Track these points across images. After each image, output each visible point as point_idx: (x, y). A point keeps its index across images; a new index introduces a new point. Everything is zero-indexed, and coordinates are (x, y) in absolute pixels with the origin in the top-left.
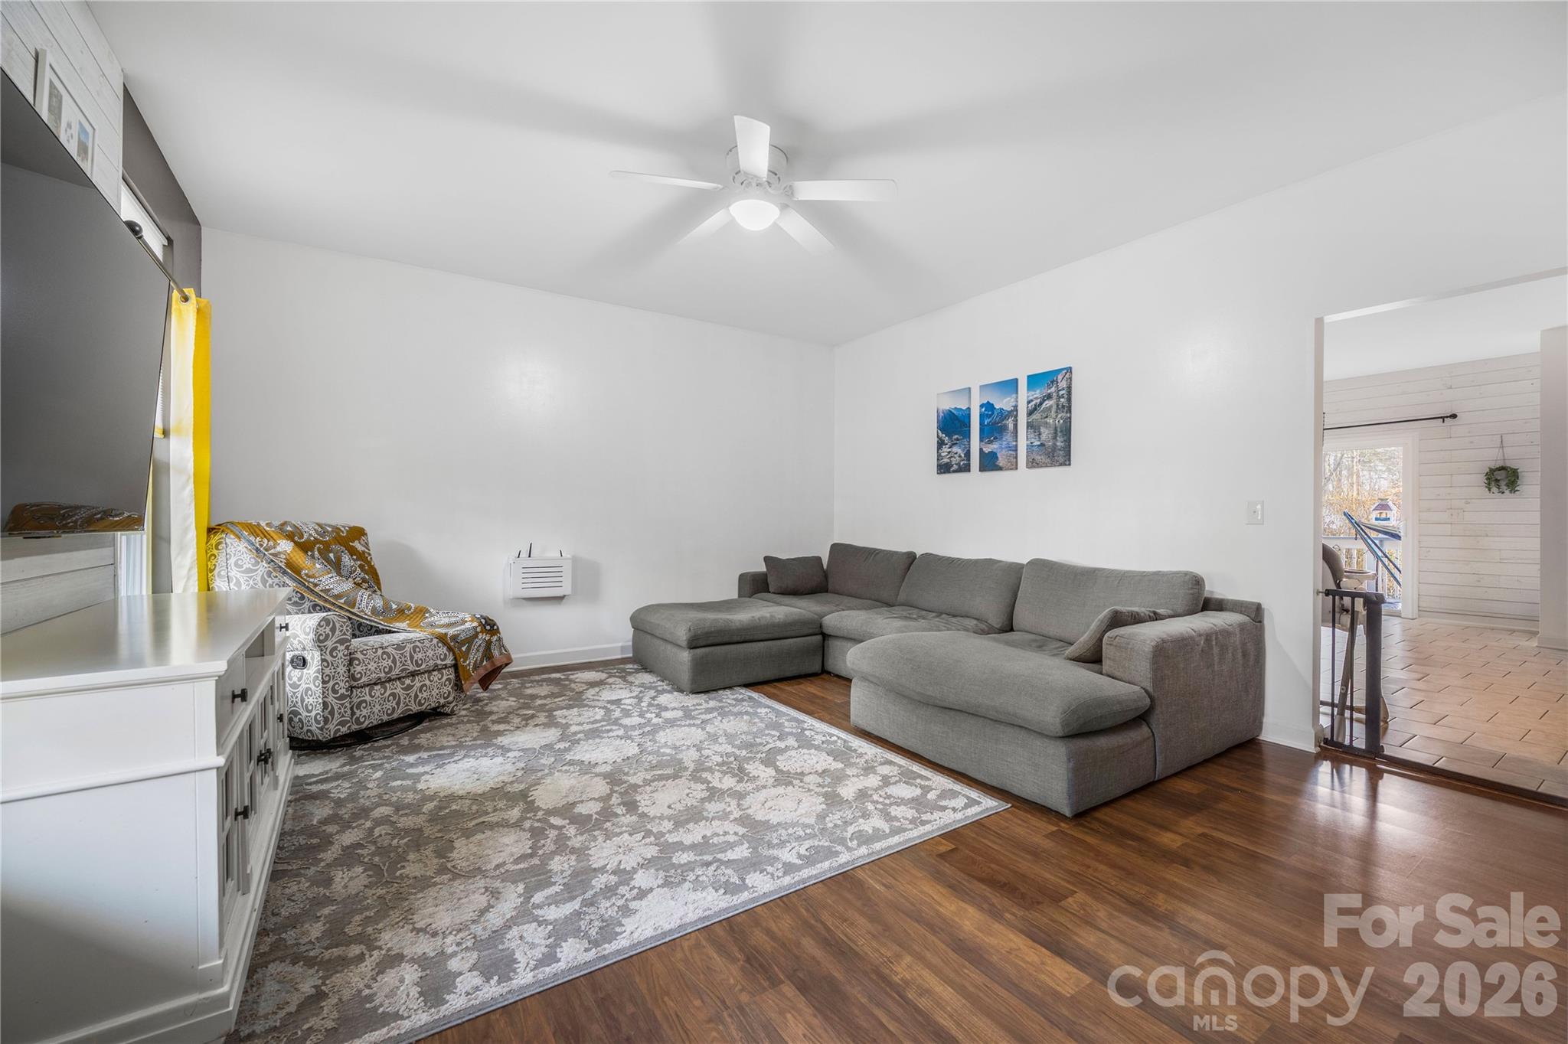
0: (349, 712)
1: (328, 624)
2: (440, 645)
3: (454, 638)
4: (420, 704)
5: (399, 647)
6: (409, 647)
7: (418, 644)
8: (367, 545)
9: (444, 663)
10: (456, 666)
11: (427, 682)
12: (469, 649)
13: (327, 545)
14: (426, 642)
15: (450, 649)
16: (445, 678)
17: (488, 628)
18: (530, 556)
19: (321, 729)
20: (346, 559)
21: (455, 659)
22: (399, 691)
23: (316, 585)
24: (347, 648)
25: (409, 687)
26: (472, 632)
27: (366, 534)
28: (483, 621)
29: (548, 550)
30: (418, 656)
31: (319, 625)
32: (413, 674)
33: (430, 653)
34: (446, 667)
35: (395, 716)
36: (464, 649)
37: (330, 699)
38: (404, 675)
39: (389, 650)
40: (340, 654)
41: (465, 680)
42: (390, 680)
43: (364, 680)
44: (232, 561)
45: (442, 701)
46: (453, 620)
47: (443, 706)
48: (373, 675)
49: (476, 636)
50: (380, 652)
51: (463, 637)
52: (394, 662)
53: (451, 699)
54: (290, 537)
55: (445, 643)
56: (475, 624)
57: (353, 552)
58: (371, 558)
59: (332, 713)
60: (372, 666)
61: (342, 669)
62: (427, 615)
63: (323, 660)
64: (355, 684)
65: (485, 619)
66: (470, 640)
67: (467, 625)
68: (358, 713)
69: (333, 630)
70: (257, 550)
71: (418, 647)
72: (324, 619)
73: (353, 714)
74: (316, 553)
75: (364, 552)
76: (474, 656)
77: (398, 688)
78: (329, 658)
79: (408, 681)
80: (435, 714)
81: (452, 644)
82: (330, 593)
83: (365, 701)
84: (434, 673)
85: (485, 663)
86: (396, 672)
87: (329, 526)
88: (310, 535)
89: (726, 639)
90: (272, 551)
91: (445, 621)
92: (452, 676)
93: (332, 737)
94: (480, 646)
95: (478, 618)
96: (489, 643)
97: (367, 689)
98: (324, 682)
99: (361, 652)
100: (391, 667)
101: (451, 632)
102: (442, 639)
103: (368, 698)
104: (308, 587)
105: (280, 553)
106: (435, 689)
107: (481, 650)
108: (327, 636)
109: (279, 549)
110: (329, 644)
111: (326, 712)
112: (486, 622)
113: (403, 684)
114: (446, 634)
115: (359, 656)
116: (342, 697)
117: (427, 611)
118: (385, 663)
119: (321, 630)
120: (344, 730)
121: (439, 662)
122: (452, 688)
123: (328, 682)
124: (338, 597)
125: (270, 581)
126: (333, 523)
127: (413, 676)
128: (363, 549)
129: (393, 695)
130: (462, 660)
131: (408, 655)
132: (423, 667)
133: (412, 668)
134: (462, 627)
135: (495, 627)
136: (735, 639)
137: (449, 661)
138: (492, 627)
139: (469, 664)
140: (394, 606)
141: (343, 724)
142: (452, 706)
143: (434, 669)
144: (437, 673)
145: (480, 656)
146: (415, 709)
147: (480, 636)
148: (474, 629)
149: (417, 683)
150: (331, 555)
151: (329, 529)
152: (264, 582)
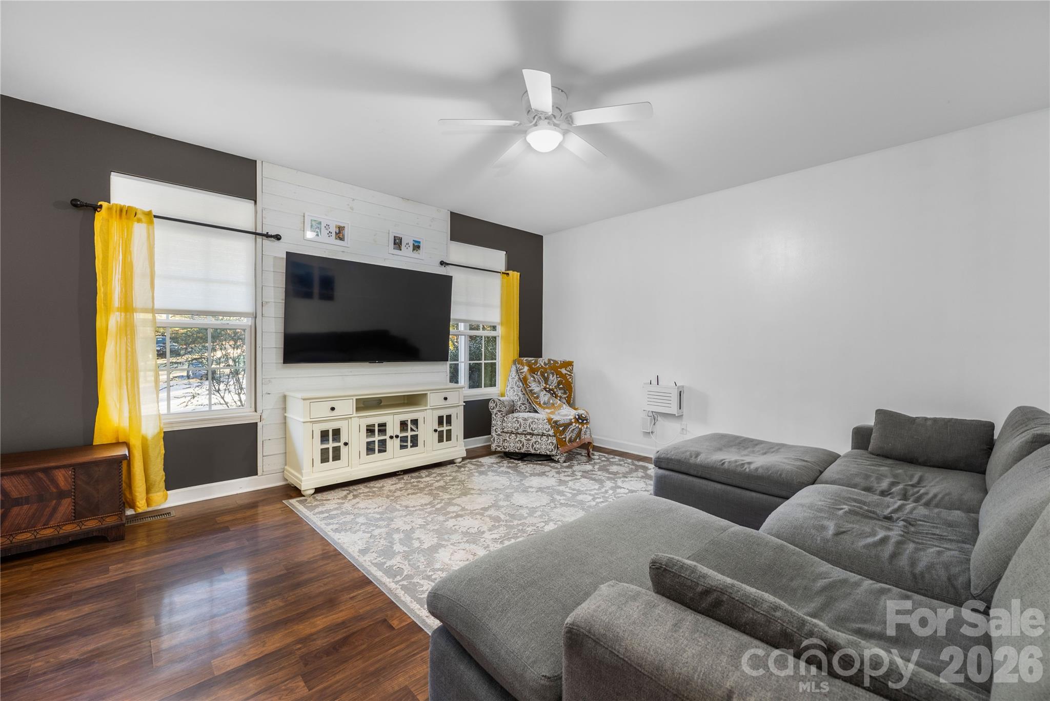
0: (501, 442)
1: (494, 402)
2: (547, 423)
3: (556, 422)
4: (535, 449)
5: (525, 420)
7: (536, 420)
8: (571, 371)
9: (547, 433)
10: (556, 437)
11: (539, 441)
12: (564, 430)
13: (546, 369)
14: (541, 421)
15: (552, 427)
16: (549, 441)
17: (580, 421)
19: (491, 446)
20: (553, 377)
21: (555, 433)
22: (523, 440)
25: (528, 440)
26: (568, 421)
27: (573, 365)
28: (577, 417)
30: (534, 426)
31: (491, 402)
32: (532, 434)
33: (540, 426)
34: (550, 436)
35: (522, 451)
36: (561, 429)
37: (494, 434)
38: (524, 433)
39: (520, 420)
40: (499, 416)
41: (562, 446)
42: (519, 434)
45: (549, 453)
47: (552, 456)
48: (509, 429)
49: (571, 424)
50: (515, 419)
51: (562, 422)
52: (520, 425)
53: (554, 453)
54: (529, 365)
55: (550, 424)
56: (572, 418)
57: (559, 374)
58: (571, 378)
59: (494, 440)
60: (510, 425)
61: (499, 423)
64: (503, 430)
66: (567, 426)
68: (504, 444)
69: (496, 405)
70: (517, 370)
72: (493, 400)
74: (539, 373)
75: (566, 374)
76: (568, 435)
77: (523, 439)
78: (494, 417)
79: (529, 437)
80: (548, 458)
81: (553, 425)
83: (507, 440)
84: (544, 437)
85: (578, 440)
86: (520, 431)
87: (553, 360)
88: (541, 365)
90: (522, 371)
91: (565, 413)
92: (555, 441)
94: (574, 430)
95: (575, 415)
96: (581, 430)
97: (509, 434)
99: (507, 418)
100: (519, 428)
101: (559, 419)
102: (550, 421)
103: (508, 439)
104: (525, 388)
105: (524, 372)
106: (545, 446)
107: (575, 432)
108: (494, 407)
109: (524, 370)
110: (494, 411)
111: (492, 439)
112: (579, 418)
113: (526, 437)
114: (553, 419)
116: (499, 435)
118: (515, 425)
119: (492, 405)
120: (499, 449)
121: (545, 432)
122: (554, 448)
123: (493, 427)
125: (518, 383)
126: (556, 359)
128: (566, 372)
129: (521, 441)
130: (558, 434)
131: (528, 424)
132: (536, 431)
133: (529, 431)
134: (568, 418)
135: (585, 422)
137: (551, 432)
138: (583, 421)
139: (565, 438)
140: (551, 401)
141: (499, 446)
142: (558, 457)
143: (543, 435)
144: (545, 437)
145: (574, 435)
146: (533, 452)
147: (574, 424)
148: (571, 420)
149: (534, 439)
150: (546, 375)
151: (552, 362)
152: (516, 383)
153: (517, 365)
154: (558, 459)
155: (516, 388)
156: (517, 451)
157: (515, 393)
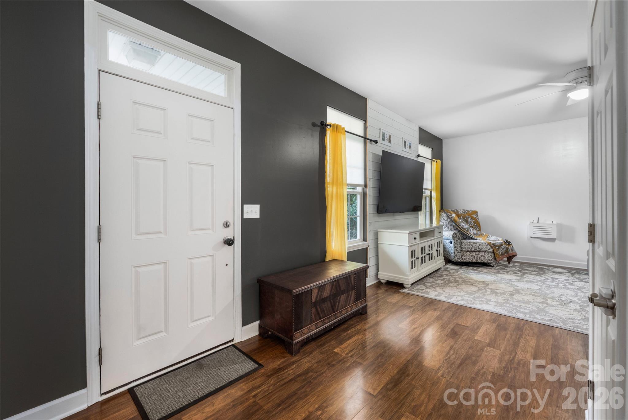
0: (461, 256)
1: (455, 234)
3: (493, 244)
4: (481, 260)
5: (475, 243)
6: (478, 244)
7: (481, 243)
8: (477, 216)
9: (489, 250)
10: (494, 252)
11: (484, 255)
12: (499, 249)
13: (465, 215)
14: (484, 244)
15: (491, 247)
16: (490, 255)
17: (507, 243)
18: (538, 222)
19: (454, 259)
20: (470, 220)
21: (493, 250)
23: (460, 225)
24: (460, 241)
25: (477, 255)
26: (501, 244)
27: (478, 213)
28: (505, 241)
29: (547, 221)
30: (480, 247)
32: (479, 251)
33: (484, 247)
34: (490, 252)
35: (474, 261)
36: (497, 248)
37: (456, 252)
38: (475, 251)
39: (472, 243)
41: (497, 257)
42: (472, 251)
43: (464, 249)
44: (443, 218)
45: (489, 261)
46: (496, 239)
47: (490, 263)
48: (467, 249)
50: (469, 243)
51: (497, 244)
53: (492, 262)
54: (455, 213)
55: (490, 245)
56: (502, 241)
57: (472, 218)
58: (478, 220)
59: (456, 255)
60: (466, 246)
61: (459, 246)
62: (488, 237)
63: (454, 243)
64: (462, 250)
65: (506, 240)
66: (500, 246)
67: (500, 241)
68: (463, 257)
69: (457, 236)
70: (448, 216)
71: (480, 244)
72: (454, 233)
73: (461, 257)
74: (462, 217)
75: (476, 218)
76: (501, 251)
77: (474, 254)
78: (456, 242)
79: (477, 253)
80: (487, 265)
81: (492, 246)
82: (463, 228)
83: (465, 255)
85: (506, 254)
86: (473, 249)
87: (467, 210)
88: (461, 213)
91: (493, 239)
92: (493, 255)
93: (456, 261)
94: (504, 248)
95: (504, 240)
96: (507, 249)
97: (465, 252)
98: (454, 248)
99: (464, 242)
100: (472, 248)
101: (493, 242)
102: (489, 244)
104: (457, 226)
105: (452, 217)
106: (487, 258)
107: (504, 250)
108: (455, 237)
109: (452, 216)
110: (456, 239)
111: (455, 255)
112: (506, 242)
113: (476, 253)
114: (491, 243)
115: (463, 243)
116: (459, 252)
117: (489, 236)
118: (470, 247)
119: (454, 235)
120: (459, 260)
121: (487, 250)
122: (493, 258)
123: (455, 248)
124: (465, 229)
125: (450, 223)
126: (468, 210)
127: (479, 252)
128: (476, 217)
129: (473, 256)
130: (496, 251)
131: (477, 246)
132: (482, 250)
133: (478, 250)
134: (497, 242)
135: (510, 244)
137: (491, 250)
139: (499, 253)
140: (479, 233)
141: (459, 259)
142: (493, 264)
143: (486, 251)
144: (487, 253)
145: (504, 251)
146: (480, 261)
147: (504, 245)
148: (502, 243)
149: (480, 254)
150: (466, 218)
151: (466, 211)
152: (449, 223)
153: (447, 213)
154: (494, 265)
155: (449, 226)
156: (470, 261)
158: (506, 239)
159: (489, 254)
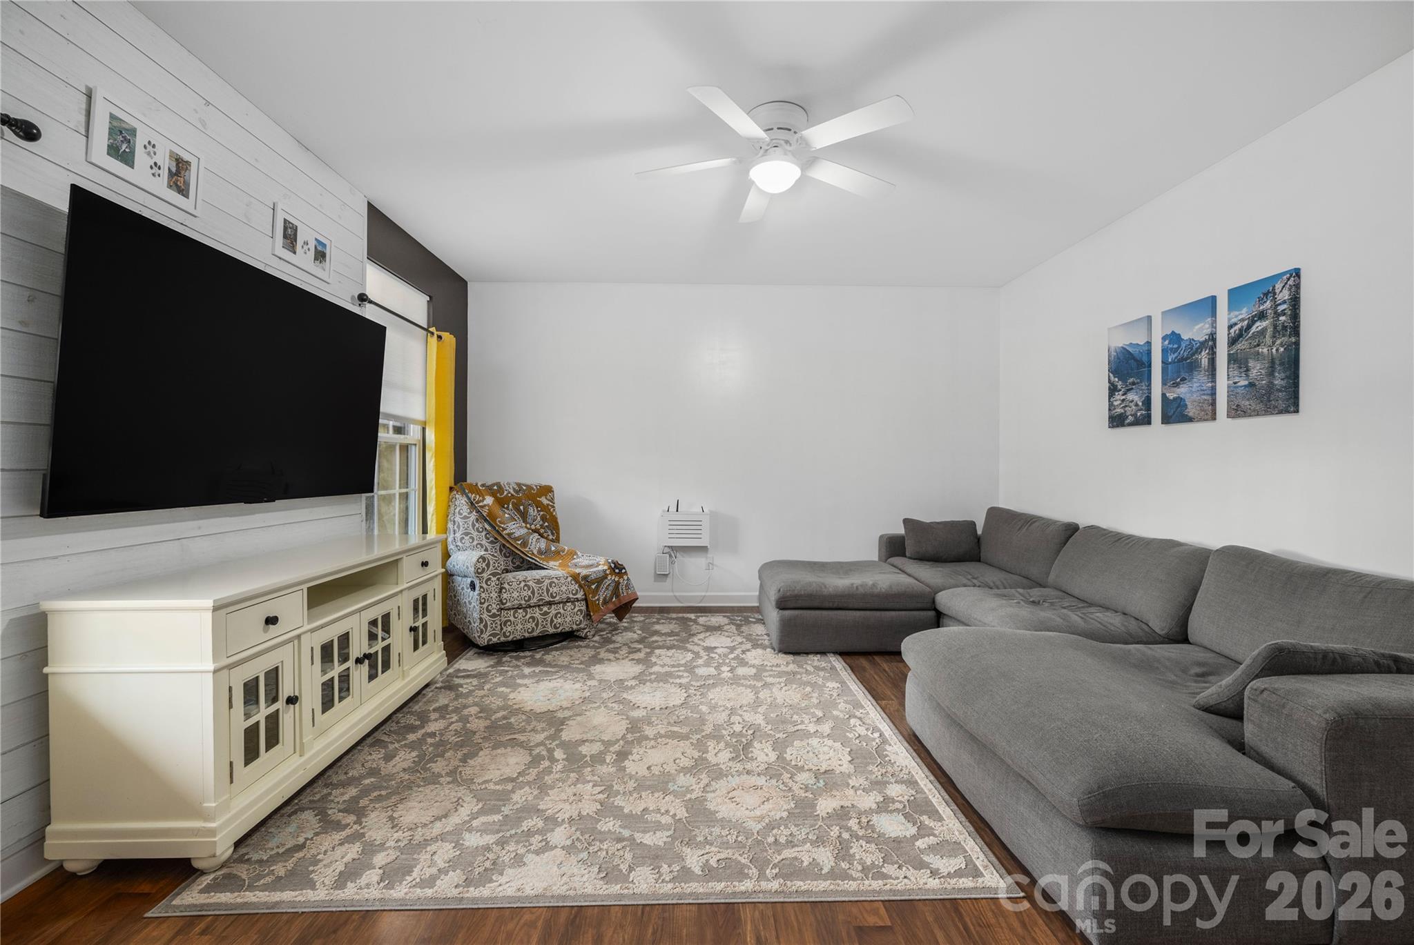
0: (499, 627)
1: (484, 561)
2: (573, 582)
3: (585, 578)
4: (555, 627)
5: (539, 582)
6: (547, 582)
7: (555, 580)
8: (552, 500)
9: (575, 597)
10: (586, 600)
11: (562, 611)
12: (598, 587)
13: (519, 499)
14: (563, 581)
15: (581, 586)
16: (577, 609)
17: (617, 571)
18: (677, 511)
19: (479, 637)
20: (532, 511)
21: (585, 594)
22: (537, 615)
23: (504, 529)
24: (498, 579)
25: (546, 613)
26: (602, 574)
27: (553, 491)
28: (613, 565)
29: (691, 507)
30: (554, 590)
31: (478, 561)
32: (550, 604)
33: (564, 588)
34: (578, 600)
35: (535, 634)
36: (593, 587)
37: (485, 616)
38: (541, 603)
39: (530, 583)
40: (493, 584)
41: (593, 612)
42: (530, 607)
43: (508, 604)
44: (457, 511)
45: (575, 627)
46: (591, 563)
47: (578, 631)
48: (516, 602)
49: (605, 577)
50: (523, 584)
51: (593, 577)
52: (533, 593)
53: (582, 626)
54: (493, 494)
55: (577, 582)
56: (606, 567)
57: (539, 505)
58: (554, 510)
59: (486, 626)
60: (515, 594)
61: (494, 595)
62: (575, 557)
63: (481, 587)
64: (503, 607)
65: (614, 563)
66: (600, 580)
67: (600, 568)
68: (505, 629)
69: (488, 565)
70: (472, 503)
71: (554, 582)
72: (481, 557)
73: (502, 629)
74: (511, 506)
75: (548, 505)
76: (603, 594)
77: (537, 613)
78: (485, 586)
79: (545, 609)
80: (569, 637)
81: (583, 582)
82: (513, 536)
83: (510, 621)
84: (568, 604)
85: (614, 599)
86: (534, 600)
87: (525, 486)
88: (509, 493)
89: (816, 604)
90: (481, 504)
91: (586, 562)
92: (584, 608)
93: (486, 644)
94: (609, 585)
95: (609, 563)
96: (618, 584)
97: (512, 612)
98: (481, 603)
99: (508, 583)
100: (530, 597)
101: (584, 572)
102: (575, 577)
103: (512, 618)
104: (498, 531)
105: (485, 506)
106: (570, 617)
107: (611, 588)
108: (484, 569)
109: (485, 502)
110: (485, 575)
111: (482, 625)
112: (615, 566)
113: (541, 610)
114: (579, 574)
115: (506, 586)
116: (494, 616)
117: (576, 554)
118: (525, 593)
119: (479, 565)
120: (495, 640)
121: (571, 596)
122: (583, 617)
123: (484, 603)
124: (517, 539)
125: (477, 525)
126: (528, 483)
127: (551, 605)
128: (548, 502)
129: (533, 618)
130: (591, 596)
131: (545, 588)
132: (557, 598)
133: (547, 599)
134: (596, 569)
135: (623, 571)
136: (827, 605)
137: (580, 595)
138: (620, 570)
139: (598, 599)
140: (553, 549)
141: (494, 635)
142: (586, 631)
143: (568, 600)
144: (570, 604)
145: (609, 593)
146: (551, 630)
147: (609, 577)
148: (604, 571)
149: (553, 611)
150: (522, 507)
151: (524, 488)
152: (473, 525)
153: (470, 495)
154: (587, 633)
155: (475, 534)
156: (527, 635)
157: (475, 543)
158: (615, 560)
159: (575, 607)
